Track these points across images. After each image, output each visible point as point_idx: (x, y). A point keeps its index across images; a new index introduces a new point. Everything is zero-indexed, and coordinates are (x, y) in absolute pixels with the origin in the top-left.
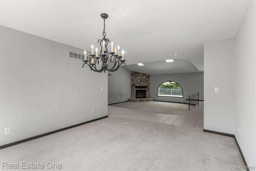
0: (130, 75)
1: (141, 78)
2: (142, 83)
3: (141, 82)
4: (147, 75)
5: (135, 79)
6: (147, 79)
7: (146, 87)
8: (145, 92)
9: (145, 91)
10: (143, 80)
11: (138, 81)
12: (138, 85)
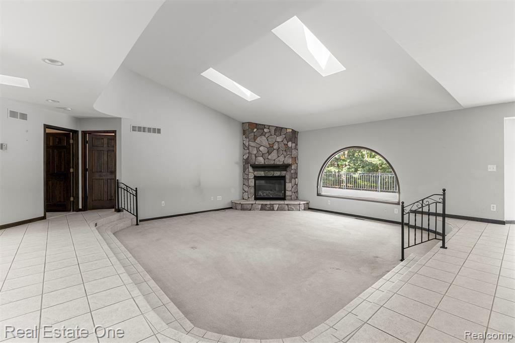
0: (238, 132)
1: (271, 141)
2: (274, 155)
3: (269, 153)
4: (288, 131)
5: (252, 144)
6: (290, 144)
7: (285, 167)
8: (282, 181)
9: (284, 178)
10: (276, 147)
11: (262, 148)
12: (261, 161)
